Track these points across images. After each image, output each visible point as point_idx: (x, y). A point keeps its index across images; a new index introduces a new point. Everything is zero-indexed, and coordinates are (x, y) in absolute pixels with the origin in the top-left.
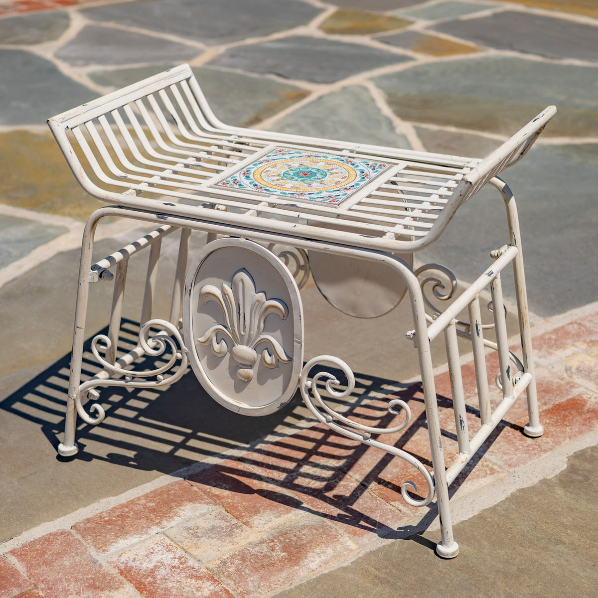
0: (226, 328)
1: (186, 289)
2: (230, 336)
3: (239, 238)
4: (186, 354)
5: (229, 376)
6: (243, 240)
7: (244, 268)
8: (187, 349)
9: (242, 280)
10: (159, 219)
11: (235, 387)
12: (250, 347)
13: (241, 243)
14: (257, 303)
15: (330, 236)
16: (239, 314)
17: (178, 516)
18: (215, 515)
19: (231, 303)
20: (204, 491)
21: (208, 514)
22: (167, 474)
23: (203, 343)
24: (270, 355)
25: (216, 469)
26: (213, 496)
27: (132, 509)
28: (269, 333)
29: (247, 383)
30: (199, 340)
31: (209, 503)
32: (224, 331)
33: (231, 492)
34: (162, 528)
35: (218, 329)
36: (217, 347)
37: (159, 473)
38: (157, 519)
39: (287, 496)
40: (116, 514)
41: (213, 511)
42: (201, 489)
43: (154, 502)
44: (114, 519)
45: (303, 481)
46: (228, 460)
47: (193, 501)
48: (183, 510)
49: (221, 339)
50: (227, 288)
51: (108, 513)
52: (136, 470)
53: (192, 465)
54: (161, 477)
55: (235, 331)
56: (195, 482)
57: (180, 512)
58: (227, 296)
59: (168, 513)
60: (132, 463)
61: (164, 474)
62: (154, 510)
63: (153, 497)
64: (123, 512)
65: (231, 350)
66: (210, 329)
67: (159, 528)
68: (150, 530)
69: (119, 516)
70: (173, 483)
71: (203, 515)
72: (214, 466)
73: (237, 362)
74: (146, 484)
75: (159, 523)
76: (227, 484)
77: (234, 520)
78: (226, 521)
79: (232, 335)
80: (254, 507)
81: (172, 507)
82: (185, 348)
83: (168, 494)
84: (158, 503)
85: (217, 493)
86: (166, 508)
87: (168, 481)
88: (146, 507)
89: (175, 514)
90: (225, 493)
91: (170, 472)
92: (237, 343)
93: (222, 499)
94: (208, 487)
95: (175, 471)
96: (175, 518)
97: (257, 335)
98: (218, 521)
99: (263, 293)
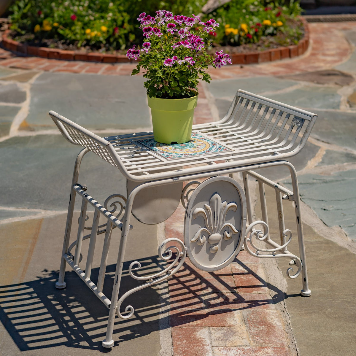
0: (206, 228)
1: (188, 214)
2: (208, 231)
3: (217, 176)
4: (186, 251)
5: (206, 253)
6: (219, 177)
7: (216, 192)
8: (187, 248)
9: (217, 199)
10: (175, 181)
11: (209, 258)
12: (218, 233)
13: (218, 178)
14: (224, 207)
15: (260, 160)
16: (215, 217)
17: (204, 338)
18: (214, 330)
19: (210, 213)
20: (190, 326)
21: (211, 331)
22: (159, 330)
23: (194, 241)
24: (228, 233)
25: (174, 317)
26: (197, 325)
27: (182, 347)
28: (227, 221)
29: (215, 253)
30: (192, 240)
31: (202, 329)
32: (205, 230)
33: (199, 320)
34: (209, 345)
35: (203, 230)
36: (202, 240)
37: (156, 332)
38: (199, 344)
39: (220, 310)
40: (181, 352)
41: (209, 330)
42: (187, 326)
43: (184, 340)
44: (184, 354)
45: (212, 302)
46: (170, 312)
47: (195, 331)
48: (200, 336)
49: (203, 235)
50: (207, 205)
51: (177, 354)
52: (144, 337)
53: (160, 322)
54: (160, 333)
55: (211, 227)
56: (178, 325)
57: (200, 337)
58: (208, 210)
59: (198, 340)
60: (136, 335)
61: (158, 331)
62: (191, 342)
63: (179, 339)
64: (182, 350)
65: (208, 239)
66: (198, 232)
67: (208, 346)
68: (206, 349)
69: (184, 352)
70: (172, 331)
71: (210, 333)
72: (169, 317)
73: (211, 244)
74: (161, 338)
75: (203, 345)
76: (191, 319)
77: (223, 327)
78: (222, 330)
79: (210, 230)
80: (219, 320)
81: (194, 338)
82: (185, 248)
83: (181, 335)
84: (185, 339)
85: (196, 324)
86: (193, 339)
87: (167, 332)
88: (185, 344)
89: (201, 339)
90: (199, 322)
91: (159, 329)
92: (212, 233)
93: (202, 324)
94: (187, 324)
95: (159, 328)
96: (204, 340)
97: (222, 225)
98: (220, 331)
99: (225, 201)
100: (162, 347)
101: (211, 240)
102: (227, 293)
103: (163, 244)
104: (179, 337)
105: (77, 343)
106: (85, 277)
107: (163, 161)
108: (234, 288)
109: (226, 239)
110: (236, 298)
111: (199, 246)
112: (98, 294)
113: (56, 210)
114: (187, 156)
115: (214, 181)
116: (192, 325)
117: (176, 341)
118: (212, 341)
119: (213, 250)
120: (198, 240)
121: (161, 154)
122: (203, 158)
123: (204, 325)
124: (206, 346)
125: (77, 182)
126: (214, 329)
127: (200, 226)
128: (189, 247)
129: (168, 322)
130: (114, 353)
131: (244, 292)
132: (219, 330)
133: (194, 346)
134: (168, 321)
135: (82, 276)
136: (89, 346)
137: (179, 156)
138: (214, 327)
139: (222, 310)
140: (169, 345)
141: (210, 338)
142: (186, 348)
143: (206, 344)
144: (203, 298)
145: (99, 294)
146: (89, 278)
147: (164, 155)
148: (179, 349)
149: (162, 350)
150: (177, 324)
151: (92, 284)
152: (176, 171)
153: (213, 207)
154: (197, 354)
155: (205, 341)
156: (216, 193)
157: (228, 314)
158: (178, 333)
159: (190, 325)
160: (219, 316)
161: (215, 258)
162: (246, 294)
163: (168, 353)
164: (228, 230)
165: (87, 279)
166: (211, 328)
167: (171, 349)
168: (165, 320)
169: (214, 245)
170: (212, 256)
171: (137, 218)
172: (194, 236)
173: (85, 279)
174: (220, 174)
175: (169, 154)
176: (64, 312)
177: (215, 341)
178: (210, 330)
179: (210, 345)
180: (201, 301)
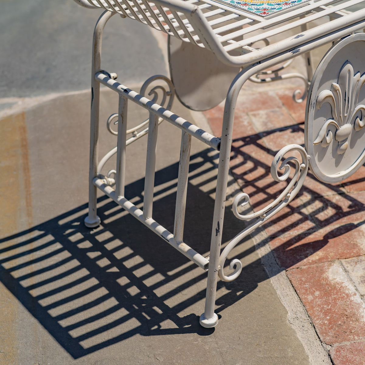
0: (333, 119)
1: (311, 104)
2: (337, 123)
3: (350, 35)
4: (309, 160)
5: (332, 157)
6: (353, 35)
8: (310, 156)
9: (349, 71)
10: (294, 54)
11: (335, 163)
12: (348, 123)
13: (353, 38)
14: (358, 82)
16: (345, 100)
17: (342, 283)
18: (349, 265)
19: (340, 95)
20: (310, 264)
21: (346, 268)
22: (269, 278)
23: (319, 143)
24: (361, 120)
25: (281, 251)
26: (320, 260)
27: (319, 305)
28: (360, 103)
29: (343, 154)
30: (315, 142)
31: (330, 265)
32: (333, 122)
33: (319, 251)
34: (355, 294)
35: (329, 124)
36: (328, 139)
37: (265, 282)
38: (341, 295)
39: (339, 227)
40: (322, 316)
41: (342, 264)
42: (307, 264)
43: (314, 292)
44: (328, 318)
45: (322, 216)
46: (270, 243)
47: (322, 272)
48: (335, 279)
49: (329, 131)
50: (335, 84)
51: (317, 319)
52: (252, 294)
53: (262, 262)
54: (271, 282)
55: (340, 117)
56: (293, 265)
57: (336, 281)
58: (338, 91)
59: (335, 288)
60: (238, 294)
61: (268, 280)
62: (327, 294)
63: (306, 290)
64: (321, 311)
65: (335, 135)
66: (323, 129)
67: (355, 296)
68: (355, 301)
69: (326, 314)
70: (289, 276)
71: (346, 271)
72: (273, 252)
73: (338, 142)
74: (278, 292)
75: (348, 295)
76: (307, 250)
77: (360, 258)
78: (361, 262)
79: (338, 122)
80: (347, 245)
81: (327, 284)
82: (308, 156)
83: (306, 282)
84: (317, 290)
85: (317, 258)
86: (327, 287)
87: (282, 279)
88: (320, 297)
89: (338, 284)
90: (320, 254)
91: (267, 277)
92: (341, 125)
93: (327, 258)
94: (305, 260)
95: (267, 273)
96: (343, 285)
97: (354, 109)
98: (358, 265)
99: (359, 72)
100: (287, 309)
101: (340, 136)
102: (334, 196)
103: (279, 158)
104: (305, 286)
105: (156, 327)
106: (145, 216)
107: (261, 22)
108: (339, 186)
109: (357, 129)
110: (350, 203)
111: (324, 148)
112: (178, 246)
113: (36, 96)
114: (289, 6)
115: (347, 44)
116: (313, 261)
117: (304, 294)
118: (357, 285)
119: (342, 150)
120: (323, 141)
121: (244, 7)
122: (318, 6)
123: (329, 257)
124: (352, 297)
125: (99, 67)
126: (349, 263)
127: (325, 119)
128: (312, 154)
129: (276, 260)
130: (220, 332)
131: (356, 190)
132: (356, 263)
133: (335, 299)
134: (273, 258)
135: (139, 216)
136: (177, 327)
137: (277, 8)
138: (347, 260)
139: (342, 226)
140: (296, 302)
141: (351, 280)
142: (325, 306)
143: (350, 292)
144: (305, 211)
145: (180, 246)
146: (150, 217)
147: (252, 9)
148: (315, 309)
149: (289, 314)
150: (290, 263)
151: (161, 229)
152: (295, 38)
153: (343, 85)
154: (346, 313)
155: (346, 287)
156: (347, 62)
157: (354, 232)
158: (301, 280)
159: (310, 261)
160: (343, 238)
161: (343, 160)
162: (360, 192)
163: (301, 320)
164: (360, 116)
165: (148, 220)
166: (343, 261)
167: (302, 310)
168: (269, 257)
169: (343, 143)
170: (338, 158)
171: (187, 104)
172: (318, 135)
173: (146, 219)
174: (355, 32)
175: (258, 7)
176: (115, 269)
177: (361, 285)
178: (343, 266)
179: (358, 295)
180: (305, 218)
